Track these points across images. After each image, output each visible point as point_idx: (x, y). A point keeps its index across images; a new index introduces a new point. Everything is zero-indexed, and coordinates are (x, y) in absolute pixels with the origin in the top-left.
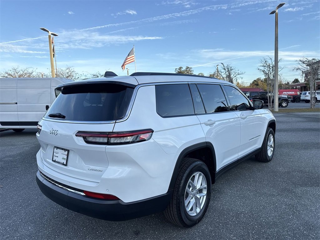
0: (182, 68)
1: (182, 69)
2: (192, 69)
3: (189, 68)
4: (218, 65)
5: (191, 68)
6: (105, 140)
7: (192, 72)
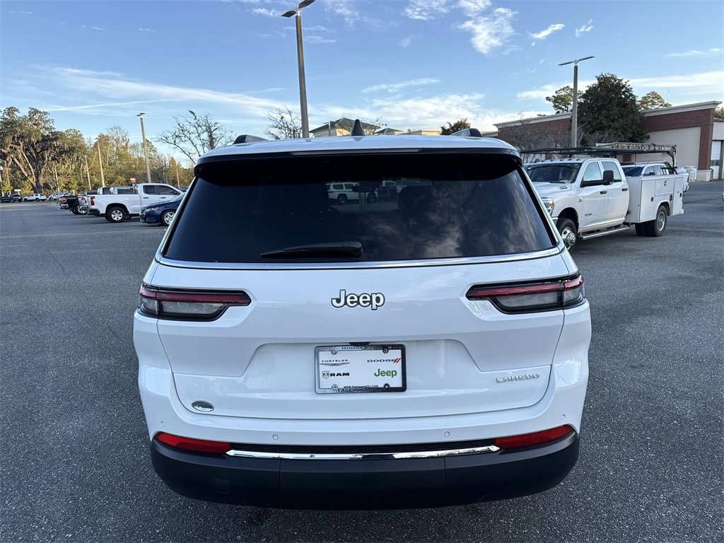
0: (17, 110)
1: (15, 113)
2: (49, 117)
3: (40, 112)
4: (142, 114)
5: (45, 113)
6: (550, 299)
7: (51, 125)
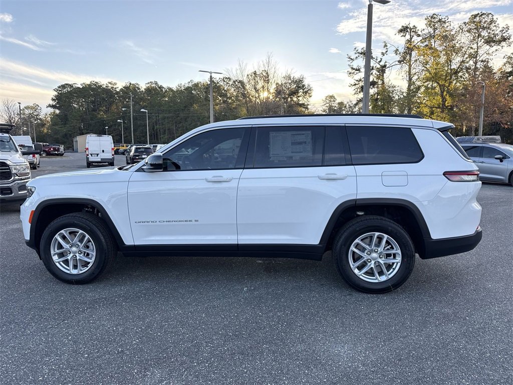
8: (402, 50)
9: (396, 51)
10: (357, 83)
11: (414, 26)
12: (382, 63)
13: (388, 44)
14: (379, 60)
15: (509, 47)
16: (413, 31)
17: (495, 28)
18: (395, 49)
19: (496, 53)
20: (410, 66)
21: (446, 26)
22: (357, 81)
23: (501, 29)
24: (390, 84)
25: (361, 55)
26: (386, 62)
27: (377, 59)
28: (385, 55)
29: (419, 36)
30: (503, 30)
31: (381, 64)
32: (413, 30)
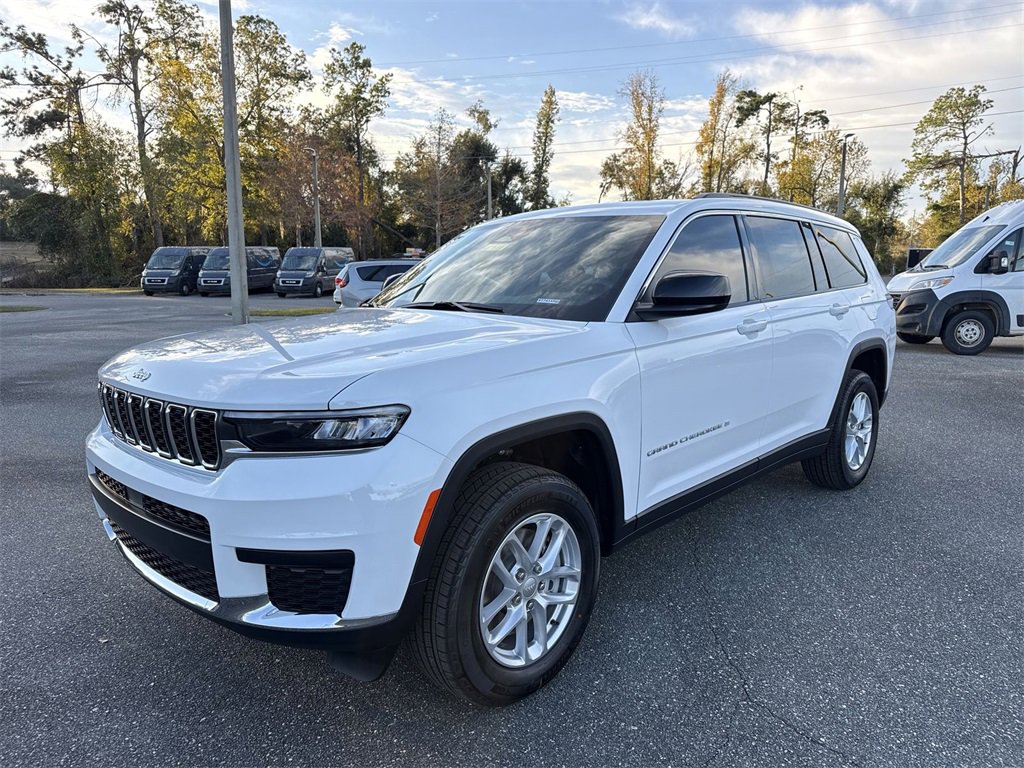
8: (114, 53)
9: (102, 53)
10: (11, 108)
11: (137, 7)
12: (72, 73)
13: (81, 33)
14: (65, 64)
15: (310, 92)
16: (134, 18)
17: (283, 52)
18: (98, 48)
19: (290, 99)
20: (137, 92)
21: (194, 25)
22: (9, 103)
23: (293, 56)
24: (102, 124)
25: (18, 44)
26: (80, 72)
27: (59, 61)
28: (77, 55)
29: (148, 31)
30: (297, 60)
31: (70, 73)
32: (134, 14)
